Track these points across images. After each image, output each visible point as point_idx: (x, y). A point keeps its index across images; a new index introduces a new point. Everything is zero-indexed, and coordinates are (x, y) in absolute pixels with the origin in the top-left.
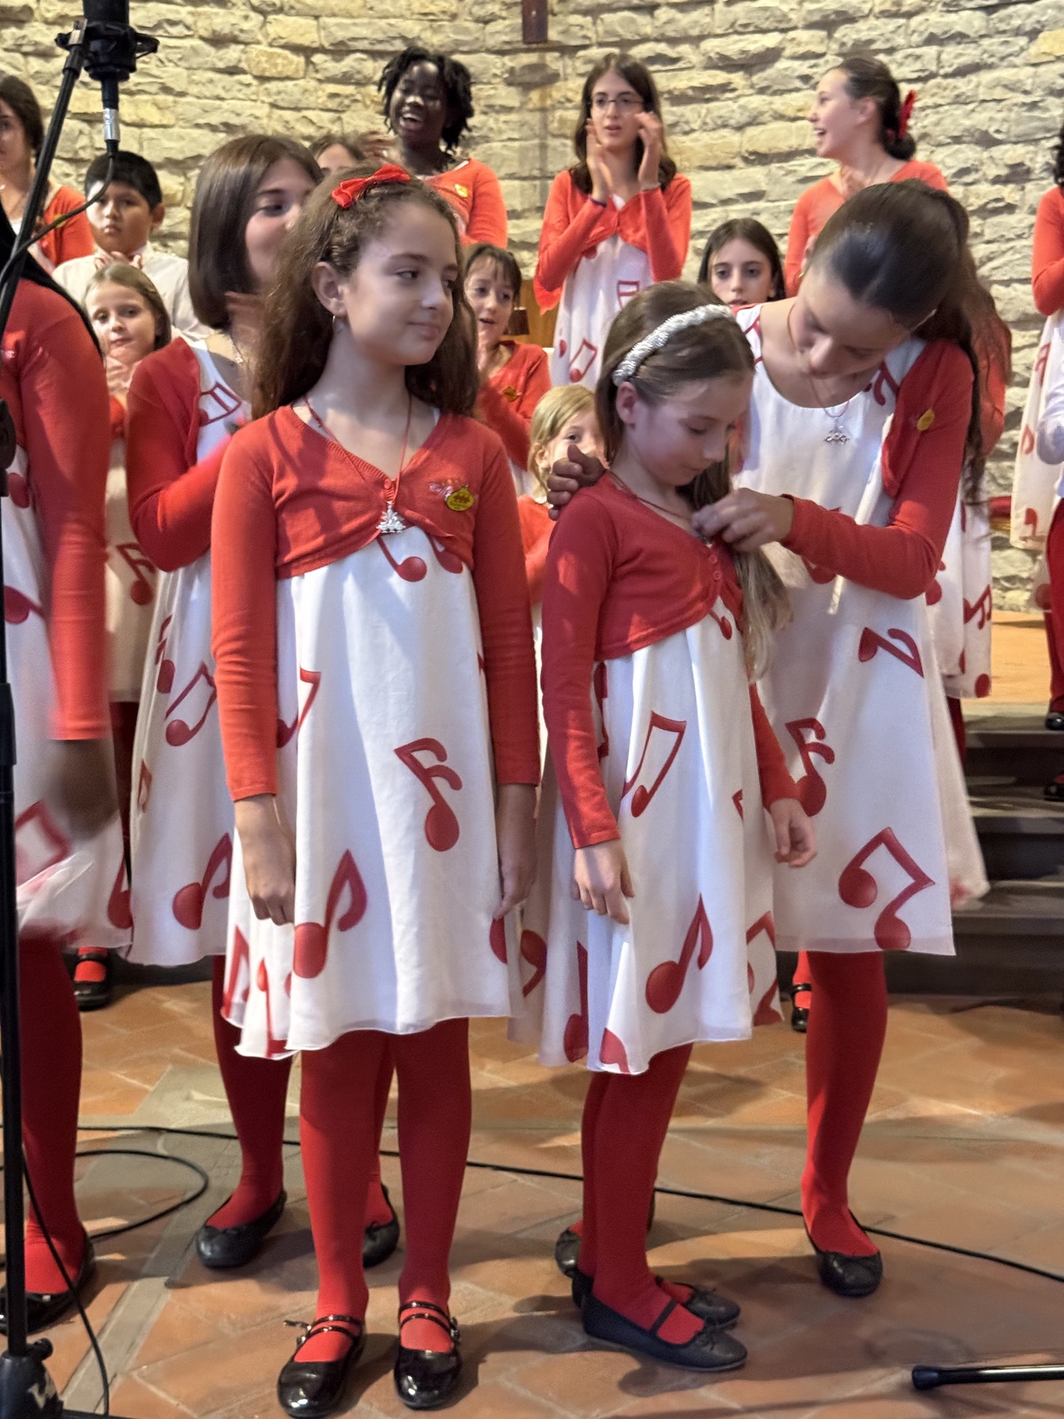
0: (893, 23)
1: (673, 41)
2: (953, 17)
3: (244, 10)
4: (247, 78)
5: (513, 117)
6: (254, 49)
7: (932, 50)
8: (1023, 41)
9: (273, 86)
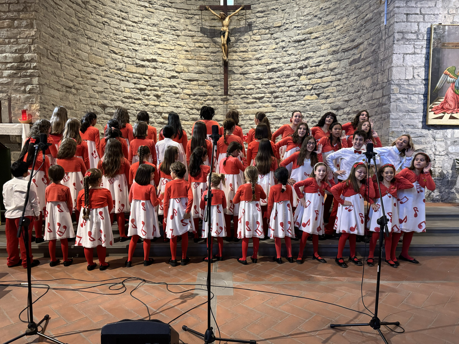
0: (282, 93)
1: (247, 95)
2: (291, 93)
3: (180, 89)
4: (180, 99)
5: (222, 106)
6: (181, 95)
7: (288, 98)
8: (302, 97)
9: (184, 100)
